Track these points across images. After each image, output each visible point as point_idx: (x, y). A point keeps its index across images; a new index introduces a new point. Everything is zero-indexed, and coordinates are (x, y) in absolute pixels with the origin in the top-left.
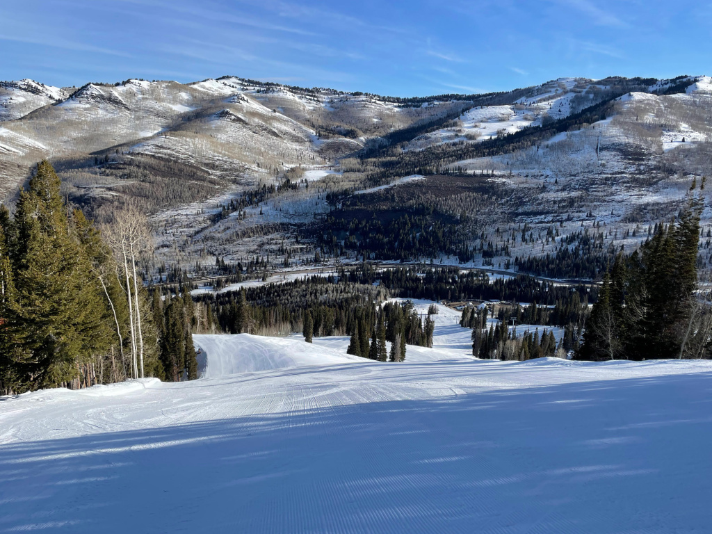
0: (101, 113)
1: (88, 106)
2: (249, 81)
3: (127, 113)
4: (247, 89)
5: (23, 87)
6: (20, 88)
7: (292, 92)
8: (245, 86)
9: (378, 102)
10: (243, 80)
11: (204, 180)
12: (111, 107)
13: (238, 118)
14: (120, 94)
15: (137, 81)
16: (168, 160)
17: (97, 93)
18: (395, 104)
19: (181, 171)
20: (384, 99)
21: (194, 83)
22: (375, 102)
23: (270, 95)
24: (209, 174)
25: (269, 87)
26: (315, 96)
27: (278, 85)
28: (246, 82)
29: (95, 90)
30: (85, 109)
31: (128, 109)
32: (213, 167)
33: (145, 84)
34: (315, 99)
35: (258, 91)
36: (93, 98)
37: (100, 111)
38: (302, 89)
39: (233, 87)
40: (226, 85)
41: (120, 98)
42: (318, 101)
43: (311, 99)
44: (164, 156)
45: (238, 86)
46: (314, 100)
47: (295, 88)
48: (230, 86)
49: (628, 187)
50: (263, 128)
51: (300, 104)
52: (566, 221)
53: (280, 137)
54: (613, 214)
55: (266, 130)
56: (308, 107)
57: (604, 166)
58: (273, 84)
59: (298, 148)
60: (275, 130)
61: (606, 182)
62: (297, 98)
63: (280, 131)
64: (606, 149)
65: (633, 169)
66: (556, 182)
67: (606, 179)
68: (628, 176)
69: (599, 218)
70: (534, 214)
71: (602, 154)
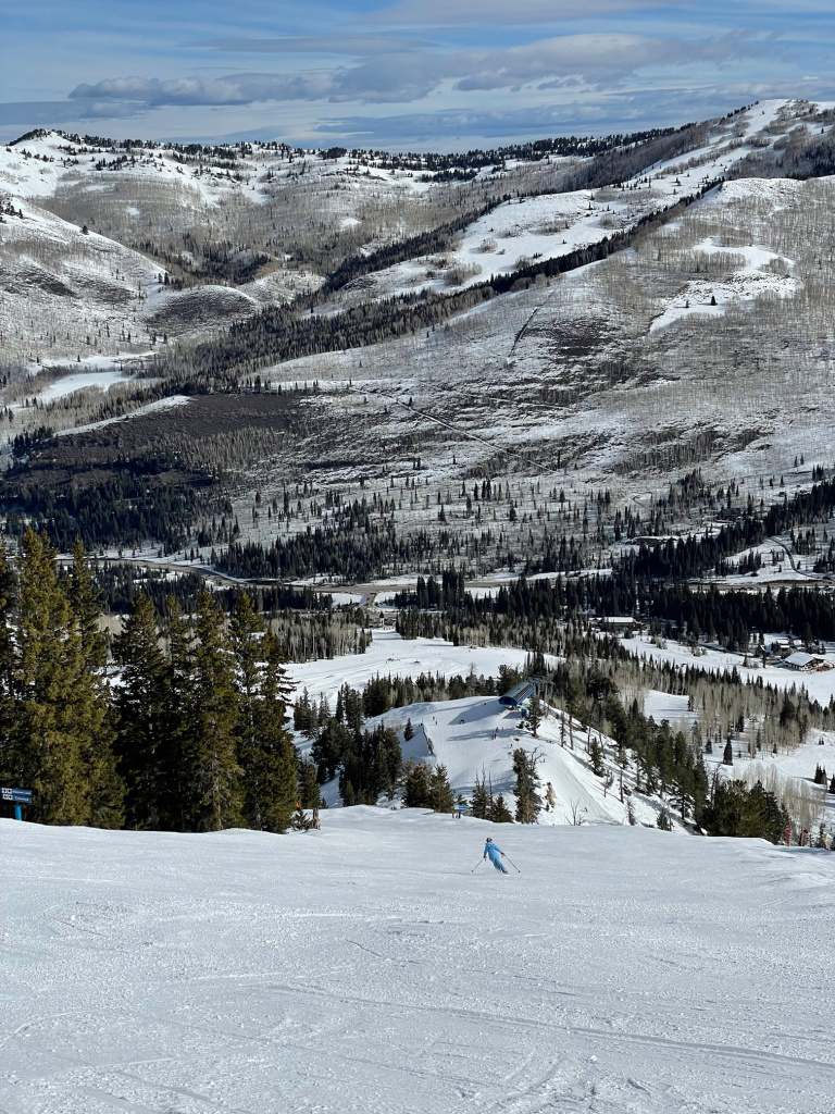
2: (88, 140)
4: (76, 162)
7: (180, 160)
8: (75, 153)
10: (74, 139)
18: (418, 173)
20: (394, 164)
25: (128, 151)
26: (233, 167)
27: (150, 145)
28: (80, 142)
34: (232, 173)
35: (101, 166)
38: (206, 150)
39: (45, 159)
40: (29, 155)
42: (238, 178)
43: (220, 176)
45: (58, 155)
46: (228, 176)
47: (192, 149)
48: (37, 157)
49: (522, 411)
50: (33, 277)
51: (189, 191)
52: (376, 477)
53: (72, 294)
54: (454, 463)
55: (38, 281)
56: (210, 200)
57: (510, 367)
58: (138, 143)
59: (104, 317)
60: (64, 279)
61: (491, 402)
62: (186, 175)
63: (76, 280)
64: (535, 332)
65: (556, 373)
66: (411, 403)
67: (495, 395)
68: (539, 386)
69: (430, 471)
70: (338, 465)
71: (522, 342)
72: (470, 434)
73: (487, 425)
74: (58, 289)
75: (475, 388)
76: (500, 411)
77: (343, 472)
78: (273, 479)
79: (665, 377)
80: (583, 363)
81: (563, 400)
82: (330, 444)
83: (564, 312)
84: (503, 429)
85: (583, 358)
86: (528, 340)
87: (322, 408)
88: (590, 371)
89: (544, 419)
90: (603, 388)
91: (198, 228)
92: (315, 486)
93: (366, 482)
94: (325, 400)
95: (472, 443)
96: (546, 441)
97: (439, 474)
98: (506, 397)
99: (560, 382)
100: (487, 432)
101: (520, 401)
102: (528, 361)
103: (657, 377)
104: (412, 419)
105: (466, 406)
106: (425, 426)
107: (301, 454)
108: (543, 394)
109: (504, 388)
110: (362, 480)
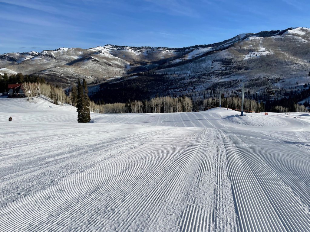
0: (45, 61)
1: (41, 59)
2: (115, 46)
3: (54, 60)
4: (114, 49)
5: (31, 54)
6: (30, 55)
7: (132, 49)
8: (113, 48)
9: (166, 50)
10: (113, 46)
11: (64, 82)
12: (49, 58)
13: (95, 59)
14: (54, 54)
15: (63, 48)
16: (52, 76)
17: (45, 54)
18: (174, 51)
19: (56, 79)
20: (170, 49)
21: (91, 48)
22: (165, 51)
23: (122, 51)
24: (68, 80)
25: (123, 48)
26: (141, 50)
27: (127, 47)
28: (114, 46)
29: (45, 53)
30: (39, 60)
31: (56, 59)
32: (70, 77)
33: (66, 50)
35: (118, 50)
36: (43, 56)
37: (45, 60)
38: (136, 48)
39: (108, 49)
40: (105, 48)
41: (53, 55)
42: (142, 52)
43: (139, 51)
44: (51, 74)
45: (110, 48)
46: (140, 52)
47: (134, 47)
48: (107, 48)
49: (217, 76)
50: (105, 63)
51: (133, 53)
52: (184, 91)
53: (113, 66)
54: (203, 87)
55: (106, 64)
56: (137, 55)
57: (212, 68)
58: (124, 46)
59: (119, 70)
60: (111, 64)
61: (209, 75)
62: (133, 51)
63: (114, 64)
64: (217, 61)
65: (223, 69)
66: (190, 76)
67: (210, 73)
68: (220, 71)
69: (197, 89)
70: (174, 88)
71: (213, 63)
72: (206, 81)
73: (209, 79)
74: (110, 65)
75: (205, 72)
76: (212, 76)
77: (176, 90)
78: (159, 92)
79: (250, 69)
80: (230, 67)
81: (227, 74)
82: (172, 84)
83: (223, 57)
84: (213, 80)
85: (230, 66)
86: (215, 63)
87: (169, 78)
88: (232, 68)
89: (223, 78)
90: (236, 71)
91: (135, 59)
92: (169, 93)
93: (182, 92)
94: (169, 76)
95: (207, 83)
96: (225, 82)
97: (199, 89)
98: (213, 74)
99: (225, 70)
100: (210, 81)
101: (216, 74)
102: (216, 67)
103: (248, 69)
104: (191, 79)
105: (203, 76)
106: (194, 80)
107: (165, 87)
108: (222, 73)
109: (212, 72)
110: (181, 91)
